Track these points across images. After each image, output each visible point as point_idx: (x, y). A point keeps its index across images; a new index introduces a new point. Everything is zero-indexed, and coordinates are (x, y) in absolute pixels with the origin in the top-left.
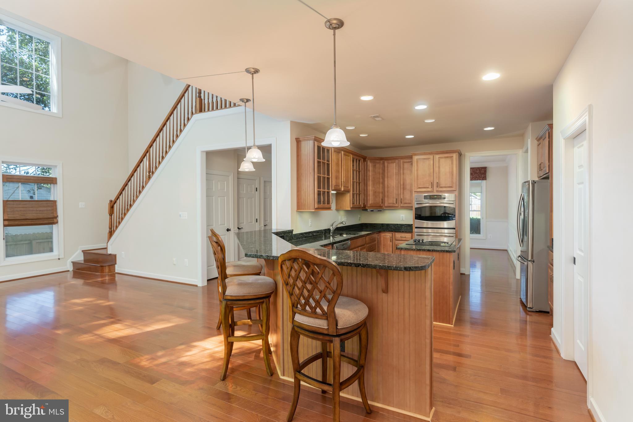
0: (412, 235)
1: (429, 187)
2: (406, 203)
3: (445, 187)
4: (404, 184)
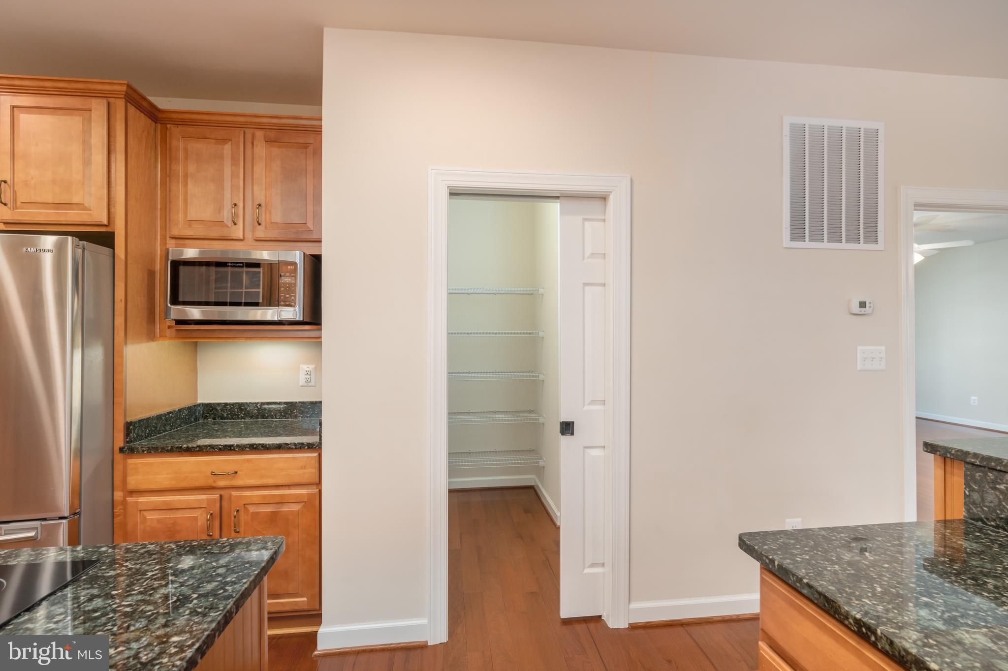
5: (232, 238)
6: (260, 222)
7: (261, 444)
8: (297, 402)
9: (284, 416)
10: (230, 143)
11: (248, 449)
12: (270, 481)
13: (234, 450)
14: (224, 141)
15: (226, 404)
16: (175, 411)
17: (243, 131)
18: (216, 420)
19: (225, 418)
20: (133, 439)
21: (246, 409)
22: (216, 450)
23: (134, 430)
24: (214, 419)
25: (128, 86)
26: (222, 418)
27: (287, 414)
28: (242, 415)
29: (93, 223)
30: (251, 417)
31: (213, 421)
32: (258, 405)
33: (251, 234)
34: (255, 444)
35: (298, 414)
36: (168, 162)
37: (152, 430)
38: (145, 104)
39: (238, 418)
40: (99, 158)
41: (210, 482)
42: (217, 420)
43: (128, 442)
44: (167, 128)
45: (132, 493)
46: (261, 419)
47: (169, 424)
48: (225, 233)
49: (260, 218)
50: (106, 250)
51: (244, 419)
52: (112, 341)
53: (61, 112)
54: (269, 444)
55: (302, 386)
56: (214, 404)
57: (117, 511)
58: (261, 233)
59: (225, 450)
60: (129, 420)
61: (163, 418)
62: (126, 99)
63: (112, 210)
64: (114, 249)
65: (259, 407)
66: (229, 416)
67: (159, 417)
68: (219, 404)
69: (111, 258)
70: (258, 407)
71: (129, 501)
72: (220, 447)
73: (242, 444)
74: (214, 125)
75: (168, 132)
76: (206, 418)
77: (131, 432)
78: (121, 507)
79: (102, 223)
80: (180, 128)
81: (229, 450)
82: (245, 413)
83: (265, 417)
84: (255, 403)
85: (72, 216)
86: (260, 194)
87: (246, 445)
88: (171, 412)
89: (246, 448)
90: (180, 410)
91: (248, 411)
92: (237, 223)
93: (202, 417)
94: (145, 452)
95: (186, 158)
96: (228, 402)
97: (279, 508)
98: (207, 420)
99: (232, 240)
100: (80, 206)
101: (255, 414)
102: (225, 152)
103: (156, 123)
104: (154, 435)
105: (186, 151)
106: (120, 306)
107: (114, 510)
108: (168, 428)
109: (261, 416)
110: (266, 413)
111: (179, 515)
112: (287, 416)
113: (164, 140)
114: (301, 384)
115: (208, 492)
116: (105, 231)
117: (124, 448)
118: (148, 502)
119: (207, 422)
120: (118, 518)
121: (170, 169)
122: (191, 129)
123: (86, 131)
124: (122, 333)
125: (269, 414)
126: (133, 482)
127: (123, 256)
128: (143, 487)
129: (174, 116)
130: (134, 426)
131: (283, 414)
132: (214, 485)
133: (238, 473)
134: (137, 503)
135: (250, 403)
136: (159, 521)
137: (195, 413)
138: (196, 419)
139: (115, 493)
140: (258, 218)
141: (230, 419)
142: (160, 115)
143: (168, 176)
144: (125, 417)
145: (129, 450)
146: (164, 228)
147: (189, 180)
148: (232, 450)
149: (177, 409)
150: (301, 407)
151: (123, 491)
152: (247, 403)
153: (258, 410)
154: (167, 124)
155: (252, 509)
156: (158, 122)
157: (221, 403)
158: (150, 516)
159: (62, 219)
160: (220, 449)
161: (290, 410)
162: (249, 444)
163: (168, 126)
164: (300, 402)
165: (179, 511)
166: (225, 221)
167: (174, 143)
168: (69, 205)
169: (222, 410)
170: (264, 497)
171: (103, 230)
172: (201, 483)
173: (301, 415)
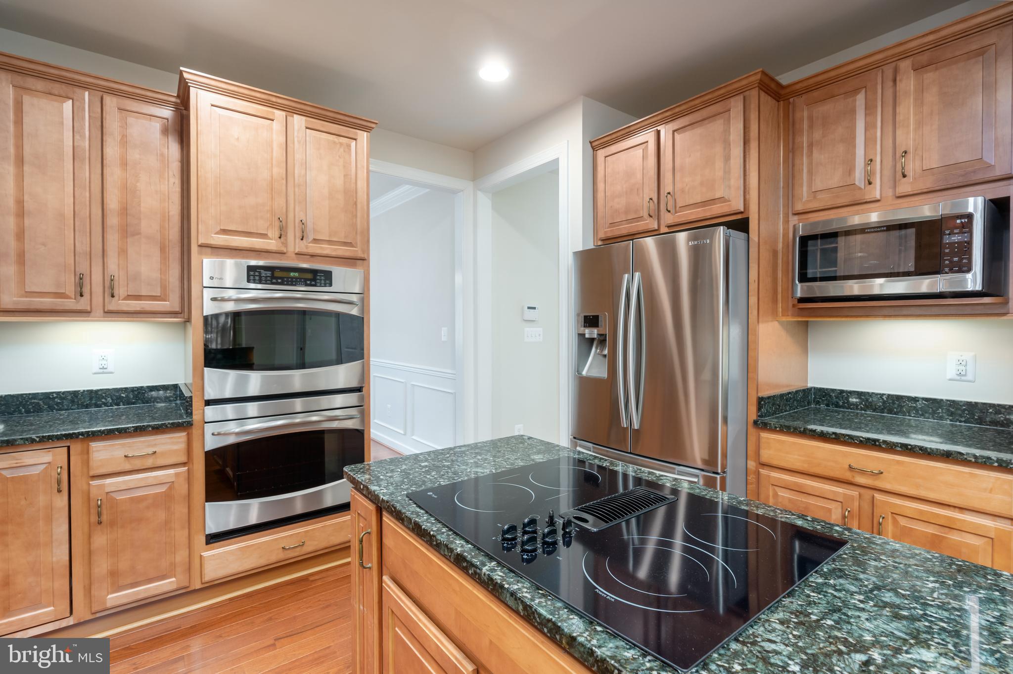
0: (188, 434)
1: (270, 235)
2: (138, 297)
3: (330, 242)
4: (124, 211)
5: (865, 201)
6: (906, 173)
7: (918, 446)
8: (942, 400)
9: (922, 415)
10: (864, 90)
11: (899, 449)
12: (932, 496)
13: (880, 446)
14: (856, 91)
15: (842, 392)
16: (793, 392)
17: (881, 71)
18: (829, 407)
19: (840, 407)
20: (764, 414)
21: (867, 400)
22: (856, 441)
23: (765, 406)
24: (828, 405)
25: (763, 73)
26: (837, 406)
27: (926, 413)
28: (862, 406)
29: (732, 212)
30: (874, 410)
31: (826, 407)
32: (884, 397)
33: (891, 190)
34: (910, 445)
35: (944, 415)
36: (791, 137)
37: (777, 408)
38: (773, 85)
39: (857, 409)
40: (737, 151)
41: (848, 476)
42: (831, 408)
43: (759, 416)
44: (790, 103)
45: (764, 465)
46: (888, 414)
47: (789, 405)
48: (858, 197)
49: (906, 168)
50: (742, 235)
51: (865, 411)
52: (746, 319)
53: (706, 121)
54: (931, 448)
55: (950, 380)
56: (827, 389)
57: (750, 478)
58: (905, 187)
59: (868, 444)
60: (760, 395)
61: (785, 398)
62: (759, 87)
63: (747, 197)
64: (748, 233)
65: (885, 399)
66: (846, 405)
67: (782, 396)
68: (833, 390)
69: (747, 242)
70: (883, 399)
71: (762, 473)
72: (862, 439)
73: (890, 441)
74: (842, 78)
75: (791, 107)
76: (818, 403)
77: (762, 407)
78: (753, 476)
79: (738, 211)
80: (804, 96)
81: (873, 444)
82: (865, 404)
83: (893, 412)
84: (880, 394)
85: (717, 209)
86: (907, 138)
87: (897, 443)
88: (790, 393)
89: (896, 446)
90: (797, 392)
91: (870, 402)
92: (873, 182)
93: (814, 402)
94: (778, 429)
95: (811, 127)
96: (845, 389)
97: (945, 533)
98: (820, 405)
99: (866, 203)
100: (722, 200)
101: (880, 407)
102: (857, 103)
103: (778, 101)
104: (778, 414)
105: (811, 118)
106: (753, 286)
107: (748, 478)
108: (788, 408)
109: (888, 410)
110: (895, 408)
111: (811, 501)
112: (927, 415)
113: (787, 116)
114: (949, 377)
115: (846, 486)
116: (740, 218)
117: (758, 421)
118: (779, 478)
119: (820, 408)
120: (751, 486)
121: (794, 143)
122: (815, 94)
123: (727, 132)
124: (755, 312)
125: (899, 410)
126: (767, 455)
127: (756, 239)
128: (775, 462)
129: (798, 87)
130: (765, 402)
131: (920, 412)
132: (853, 480)
133: (884, 473)
134: (769, 476)
135: (873, 393)
136: (790, 500)
137: (808, 397)
138: (809, 403)
139: (749, 462)
140: (903, 168)
141: (847, 409)
142: (783, 92)
143: (792, 151)
144: (757, 393)
145: (761, 425)
146: (786, 206)
147: (814, 148)
148: (876, 445)
149: (794, 391)
150: (949, 406)
151: (755, 461)
152: (868, 393)
153: (884, 402)
154: (789, 99)
155: (903, 522)
156: (780, 100)
157: (836, 390)
158: (782, 493)
159: (708, 214)
160: (861, 441)
161: (931, 408)
162: (900, 443)
163: (791, 100)
164: (947, 400)
165: (811, 496)
166: (857, 183)
167: (798, 115)
168: (713, 201)
169: (837, 397)
170: (921, 512)
171: (739, 217)
172: (837, 474)
173: (951, 418)
